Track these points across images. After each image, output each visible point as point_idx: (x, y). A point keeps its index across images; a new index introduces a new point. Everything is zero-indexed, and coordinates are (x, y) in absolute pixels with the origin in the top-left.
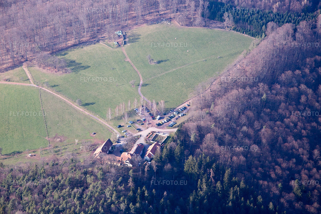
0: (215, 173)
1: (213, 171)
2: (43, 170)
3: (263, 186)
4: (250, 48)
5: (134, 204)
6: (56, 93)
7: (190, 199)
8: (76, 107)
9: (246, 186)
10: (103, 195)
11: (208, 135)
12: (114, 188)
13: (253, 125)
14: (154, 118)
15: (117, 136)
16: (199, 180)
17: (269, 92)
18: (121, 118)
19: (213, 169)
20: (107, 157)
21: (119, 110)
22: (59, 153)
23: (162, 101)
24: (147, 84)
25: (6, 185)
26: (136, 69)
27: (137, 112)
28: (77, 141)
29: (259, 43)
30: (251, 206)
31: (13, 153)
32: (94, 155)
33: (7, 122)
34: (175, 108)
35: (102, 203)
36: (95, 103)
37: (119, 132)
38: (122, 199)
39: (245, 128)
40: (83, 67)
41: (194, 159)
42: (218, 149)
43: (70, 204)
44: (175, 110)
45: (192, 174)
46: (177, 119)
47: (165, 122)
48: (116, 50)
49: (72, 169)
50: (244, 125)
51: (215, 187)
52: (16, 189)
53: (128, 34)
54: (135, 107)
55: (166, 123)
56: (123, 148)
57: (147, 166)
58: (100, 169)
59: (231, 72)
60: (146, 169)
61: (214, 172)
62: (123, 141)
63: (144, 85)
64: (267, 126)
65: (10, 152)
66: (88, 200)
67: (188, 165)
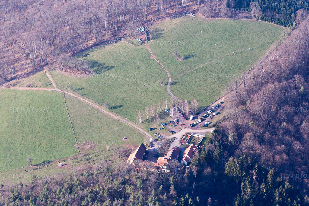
0: (257, 174)
1: (256, 172)
2: (78, 181)
4: (281, 38)
6: (81, 97)
7: (235, 204)
8: (103, 110)
9: (291, 186)
11: (247, 134)
12: (157, 198)
13: (293, 120)
14: (187, 119)
15: (150, 140)
16: (243, 183)
17: (306, 84)
18: (153, 119)
19: (255, 170)
20: (142, 163)
21: (149, 112)
22: (90, 161)
23: (195, 100)
24: (176, 82)
25: (44, 199)
26: (163, 67)
27: (168, 113)
28: (108, 147)
29: (291, 33)
31: (43, 163)
32: (128, 162)
33: (33, 131)
34: (208, 107)
36: (123, 106)
37: (151, 135)
39: (284, 124)
40: (107, 67)
41: (235, 160)
42: (259, 149)
44: (208, 109)
45: (233, 177)
46: (211, 118)
47: (199, 122)
48: (140, 47)
49: (109, 179)
50: (284, 121)
51: (259, 189)
52: (55, 203)
53: (151, 30)
54: (165, 108)
55: (200, 123)
56: (158, 153)
57: (187, 171)
58: (139, 178)
59: (264, 64)
60: (186, 175)
61: (257, 173)
62: (157, 145)
63: (174, 83)
64: (307, 121)
65: (40, 163)
67: (229, 167)
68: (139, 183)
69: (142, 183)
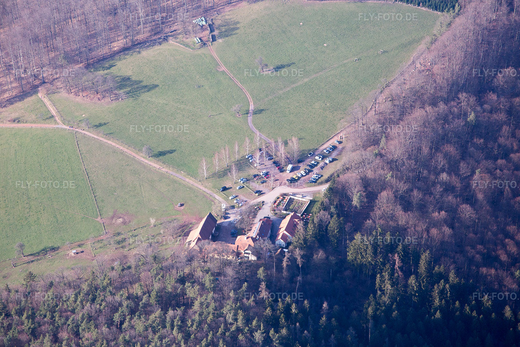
0: (402, 261)
1: (400, 257)
2: (106, 280)
3: (489, 277)
4: (435, 32)
5: (277, 332)
6: (105, 138)
7: (367, 312)
8: (142, 159)
9: (460, 280)
10: (221, 319)
11: (382, 194)
12: (238, 304)
13: (459, 170)
14: (282, 170)
15: (223, 208)
16: (378, 275)
17: (479, 108)
18: (225, 172)
19: (398, 254)
20: (210, 246)
21: (220, 160)
22: (124, 244)
23: (294, 139)
24: (263, 110)
25: (48, 313)
26: (239, 84)
27: (251, 161)
28: (153, 221)
29: (451, 22)
30: (474, 316)
31: (43, 250)
32: (187, 244)
33: (25, 196)
34: (317, 149)
35: (221, 334)
36: (175, 151)
37: (224, 198)
38: (254, 323)
39: (444, 176)
40: (146, 87)
42: (403, 218)
43: (167, 340)
44: (316, 153)
45: (361, 266)
46: (322, 168)
47: (302, 176)
48: (199, 52)
49: (157, 274)
50: (443, 170)
51: (406, 286)
52: (67, 319)
53: (217, 22)
54: (246, 153)
55: (304, 178)
56: (236, 228)
57: (286, 258)
58: (207, 272)
59: (407, 76)
60: (285, 264)
61: (402, 259)
62: (234, 215)
63: (258, 112)
64: (481, 170)
65: (38, 250)
66: (196, 329)
67: (355, 249)
68: (207, 280)
69: (213, 281)
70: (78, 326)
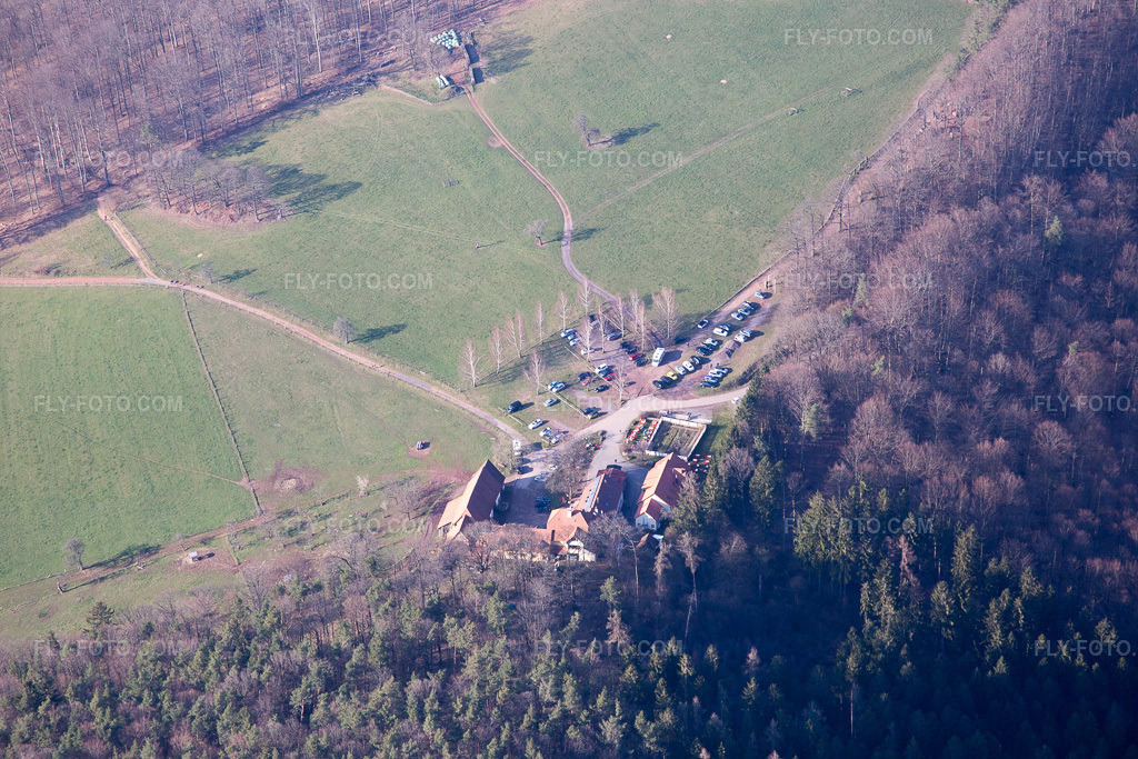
0: (916, 550)
1: (910, 542)
2: (270, 616)
3: (1108, 580)
4: (964, 44)
5: (650, 717)
6: (249, 304)
7: (845, 667)
8: (334, 347)
9: (1045, 587)
10: (528, 694)
11: (865, 405)
12: (563, 660)
13: (1030, 345)
14: (641, 361)
15: (517, 448)
16: (865, 585)
17: (1068, 208)
18: (518, 370)
19: (907, 535)
20: (493, 535)
21: (504, 343)
22: (301, 535)
23: (666, 293)
24: (593, 230)
25: (146, 693)
26: (539, 175)
27: (572, 343)
28: (362, 483)
29: (999, 20)
30: (1080, 666)
31: (125, 553)
32: (441, 532)
33: (79, 437)
34: (716, 312)
35: (529, 727)
36: (404, 326)
37: (517, 427)
38: (601, 700)
39: (999, 361)
40: (333, 187)
41: (833, 504)
42: (914, 456)
43: (411, 744)
44: (715, 321)
45: (826, 565)
46: (730, 353)
47: (687, 372)
48: (448, 107)
49: (382, 599)
50: (996, 348)
51: (927, 605)
52: (188, 705)
53: (485, 40)
54: (561, 325)
55: (692, 376)
56: (546, 492)
57: (660, 555)
58: (491, 591)
59: (907, 144)
60: (659, 568)
61: (914, 547)
62: (542, 464)
63: (582, 234)
64: (1080, 342)
65: (114, 554)
66: (471, 719)
68: (492, 609)
69: (504, 610)
70: (213, 719)
